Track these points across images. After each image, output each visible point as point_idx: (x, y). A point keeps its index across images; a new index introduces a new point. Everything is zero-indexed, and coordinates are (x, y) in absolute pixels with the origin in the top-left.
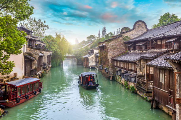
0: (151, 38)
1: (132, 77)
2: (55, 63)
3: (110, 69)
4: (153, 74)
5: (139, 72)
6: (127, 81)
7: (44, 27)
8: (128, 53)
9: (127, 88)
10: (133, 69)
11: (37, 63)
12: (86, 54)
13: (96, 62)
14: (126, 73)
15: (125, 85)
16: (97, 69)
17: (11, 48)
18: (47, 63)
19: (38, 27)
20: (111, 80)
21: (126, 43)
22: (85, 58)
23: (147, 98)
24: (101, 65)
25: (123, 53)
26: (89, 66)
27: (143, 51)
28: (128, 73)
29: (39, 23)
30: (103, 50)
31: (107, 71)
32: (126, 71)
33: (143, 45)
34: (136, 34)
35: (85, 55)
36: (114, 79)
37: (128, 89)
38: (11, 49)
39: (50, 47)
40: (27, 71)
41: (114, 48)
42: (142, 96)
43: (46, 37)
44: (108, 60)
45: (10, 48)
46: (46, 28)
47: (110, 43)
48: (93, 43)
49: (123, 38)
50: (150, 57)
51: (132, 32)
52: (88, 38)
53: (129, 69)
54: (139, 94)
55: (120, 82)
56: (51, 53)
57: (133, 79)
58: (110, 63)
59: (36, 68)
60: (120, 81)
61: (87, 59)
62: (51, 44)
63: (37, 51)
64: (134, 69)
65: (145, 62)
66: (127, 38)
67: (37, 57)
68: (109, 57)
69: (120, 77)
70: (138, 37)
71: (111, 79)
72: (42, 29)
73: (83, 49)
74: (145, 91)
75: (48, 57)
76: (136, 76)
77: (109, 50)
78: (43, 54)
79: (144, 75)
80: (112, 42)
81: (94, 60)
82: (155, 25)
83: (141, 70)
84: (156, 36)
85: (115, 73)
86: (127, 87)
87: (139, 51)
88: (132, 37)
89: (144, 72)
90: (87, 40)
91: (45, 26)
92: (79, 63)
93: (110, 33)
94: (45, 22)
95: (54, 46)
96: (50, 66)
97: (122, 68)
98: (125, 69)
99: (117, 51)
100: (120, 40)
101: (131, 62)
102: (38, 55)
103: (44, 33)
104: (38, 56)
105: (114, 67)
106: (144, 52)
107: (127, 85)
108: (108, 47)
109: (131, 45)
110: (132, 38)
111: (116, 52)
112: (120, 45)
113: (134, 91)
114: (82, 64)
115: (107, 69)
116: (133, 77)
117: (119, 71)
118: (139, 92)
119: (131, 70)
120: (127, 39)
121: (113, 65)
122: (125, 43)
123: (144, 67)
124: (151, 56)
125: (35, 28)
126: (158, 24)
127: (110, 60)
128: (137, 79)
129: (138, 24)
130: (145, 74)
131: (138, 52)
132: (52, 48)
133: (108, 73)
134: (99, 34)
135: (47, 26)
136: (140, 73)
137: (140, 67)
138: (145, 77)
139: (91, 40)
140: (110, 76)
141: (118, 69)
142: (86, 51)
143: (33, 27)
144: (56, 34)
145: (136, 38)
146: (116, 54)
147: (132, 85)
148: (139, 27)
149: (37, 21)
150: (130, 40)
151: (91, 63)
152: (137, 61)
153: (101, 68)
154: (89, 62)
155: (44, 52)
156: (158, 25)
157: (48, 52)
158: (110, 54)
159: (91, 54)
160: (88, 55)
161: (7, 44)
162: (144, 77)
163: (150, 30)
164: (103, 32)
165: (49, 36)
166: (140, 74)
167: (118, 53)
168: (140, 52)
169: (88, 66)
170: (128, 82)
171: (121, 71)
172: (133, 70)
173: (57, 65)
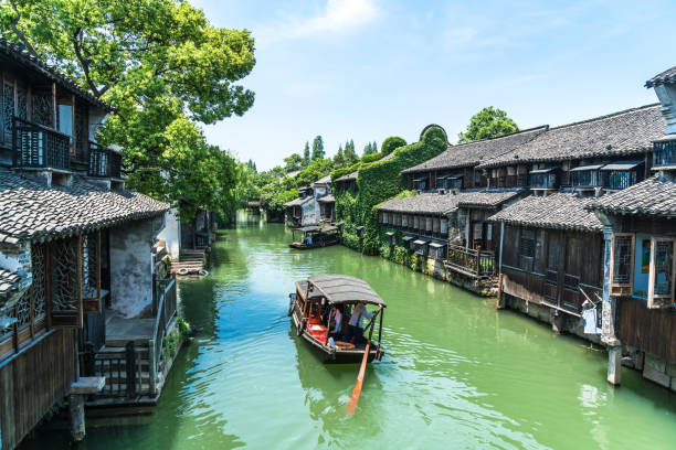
0: (479, 163)
1: (438, 248)
5: (453, 236)
8: (414, 197)
22: (293, 206)
28: (421, 239)
30: (347, 188)
35: (291, 199)
40: (184, 235)
50: (488, 205)
59: (205, 230)
61: (298, 210)
65: (467, 214)
76: (446, 246)
83: (457, 233)
84: (489, 160)
89: (464, 236)
119: (431, 233)
122: (404, 174)
123: (463, 226)
124: (490, 202)
130: (465, 240)
131: (439, 193)
136: (455, 238)
137: (457, 224)
138: (465, 247)
147: (432, 264)
148: (430, 138)
151: (306, 218)
152: (450, 212)
154: (303, 216)
159: (305, 198)
160: (299, 199)
162: (463, 245)
163: (457, 146)
166: (455, 240)
168: (445, 192)
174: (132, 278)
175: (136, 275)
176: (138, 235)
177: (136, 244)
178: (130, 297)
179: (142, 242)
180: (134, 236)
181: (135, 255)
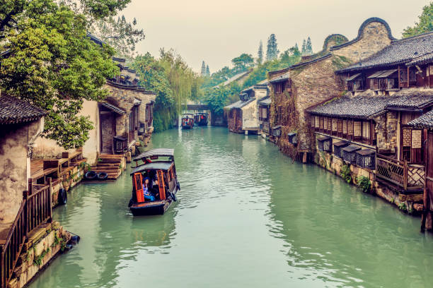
0: (411, 60)
1: (365, 156)
2: (161, 121)
3: (303, 137)
4: (420, 147)
5: (382, 143)
6: (349, 165)
7: (133, 36)
8: (347, 98)
9: (349, 181)
10: (364, 136)
11: (128, 121)
12: (236, 101)
13: (261, 119)
14: (346, 145)
15: (343, 175)
16: (264, 135)
17: (86, 85)
18: (146, 121)
19: (117, 34)
20: (305, 163)
21: (342, 74)
22: (234, 108)
23: (404, 206)
24: (277, 127)
25: (333, 97)
26: (244, 128)
27: (387, 93)
28: (352, 145)
29: (121, 25)
30: (283, 90)
31: (294, 141)
32: (344, 142)
33: (389, 77)
34: (365, 51)
35: (232, 102)
36: (311, 160)
37: (351, 183)
38: (85, 88)
39: (148, 83)
40: (104, 140)
41: (311, 85)
42: (391, 200)
43: (139, 58)
44: (296, 114)
45: (83, 87)
46: (139, 37)
47: (301, 74)
48: (250, 74)
49: (333, 61)
50: (415, 107)
51: (356, 47)
52: (235, 60)
53: (355, 135)
54: (383, 195)
55: (329, 168)
56: (153, 97)
57: (367, 161)
58: (303, 121)
59: (125, 134)
60: (328, 165)
61: (238, 112)
62: (151, 75)
63: (129, 92)
64: (368, 136)
65: (397, 118)
66: (344, 61)
67: (129, 107)
68: (301, 108)
69: (328, 154)
70: (370, 59)
71: (304, 160)
72: (128, 40)
73: (227, 89)
74: (402, 188)
75: (147, 108)
76: (373, 154)
77: (299, 91)
78: (139, 100)
79: (393, 149)
80: (307, 71)
81: (255, 114)
82: (410, 29)
83: (386, 138)
84: (424, 55)
85: (315, 146)
86: (348, 179)
87: (377, 92)
88: (356, 59)
89: (395, 142)
90: (234, 66)
91: (136, 33)
92: (216, 122)
93: (292, 49)
94: (135, 22)
95: (159, 81)
96: (152, 128)
97: (335, 133)
98: (345, 136)
99: (320, 92)
100: (325, 67)
101: (361, 120)
102: (131, 102)
103: (133, 49)
104: (131, 106)
105: (311, 131)
106: (391, 94)
107: (350, 174)
108: (298, 81)
109: (356, 78)
110: (355, 61)
111: (317, 96)
112: (326, 78)
113: (370, 188)
114: (225, 125)
115: (295, 135)
116: (367, 156)
117: (326, 140)
118: (384, 190)
119: (361, 139)
120: (342, 62)
121: (309, 126)
122: (338, 73)
123: (393, 132)
124: (417, 105)
125: (111, 37)
126: (416, 26)
127: (302, 115)
128: (377, 160)
129: (370, 26)
130: (396, 148)
131: (374, 94)
132: (153, 87)
133: (296, 145)
134: (260, 52)
135: (141, 32)
136: (383, 145)
137: (386, 130)
138: (397, 156)
139: (244, 67)
140: (303, 153)
141: (322, 136)
142: (232, 94)
143: (106, 36)
144: (162, 53)
145: (365, 61)
146: (316, 100)
147: (362, 174)
148: (371, 33)
149: (116, 21)
150: (351, 65)
151: (247, 121)
152: (377, 116)
153: (278, 134)
154: (243, 119)
155: (141, 95)
156: (417, 30)
157: (147, 96)
158: (303, 100)
159: (247, 100)
160: (240, 101)
161: (76, 77)
162: (395, 154)
163: (401, 40)
164: (269, 46)
165: (145, 58)
166: (384, 147)
167: (322, 98)
168: (380, 94)
169: (241, 129)
170: (352, 168)
171: (330, 140)
172: (366, 139)
173: (164, 126)
174: (9, 183)
175: (13, 180)
176: (15, 139)
177: (13, 148)
178: (8, 201)
179: (20, 147)
180: (11, 141)
181: (12, 160)
